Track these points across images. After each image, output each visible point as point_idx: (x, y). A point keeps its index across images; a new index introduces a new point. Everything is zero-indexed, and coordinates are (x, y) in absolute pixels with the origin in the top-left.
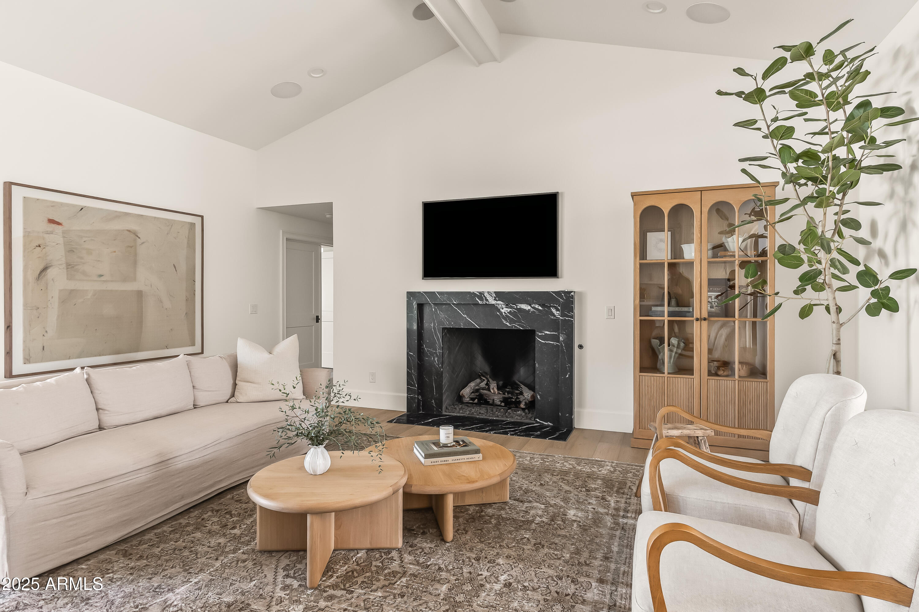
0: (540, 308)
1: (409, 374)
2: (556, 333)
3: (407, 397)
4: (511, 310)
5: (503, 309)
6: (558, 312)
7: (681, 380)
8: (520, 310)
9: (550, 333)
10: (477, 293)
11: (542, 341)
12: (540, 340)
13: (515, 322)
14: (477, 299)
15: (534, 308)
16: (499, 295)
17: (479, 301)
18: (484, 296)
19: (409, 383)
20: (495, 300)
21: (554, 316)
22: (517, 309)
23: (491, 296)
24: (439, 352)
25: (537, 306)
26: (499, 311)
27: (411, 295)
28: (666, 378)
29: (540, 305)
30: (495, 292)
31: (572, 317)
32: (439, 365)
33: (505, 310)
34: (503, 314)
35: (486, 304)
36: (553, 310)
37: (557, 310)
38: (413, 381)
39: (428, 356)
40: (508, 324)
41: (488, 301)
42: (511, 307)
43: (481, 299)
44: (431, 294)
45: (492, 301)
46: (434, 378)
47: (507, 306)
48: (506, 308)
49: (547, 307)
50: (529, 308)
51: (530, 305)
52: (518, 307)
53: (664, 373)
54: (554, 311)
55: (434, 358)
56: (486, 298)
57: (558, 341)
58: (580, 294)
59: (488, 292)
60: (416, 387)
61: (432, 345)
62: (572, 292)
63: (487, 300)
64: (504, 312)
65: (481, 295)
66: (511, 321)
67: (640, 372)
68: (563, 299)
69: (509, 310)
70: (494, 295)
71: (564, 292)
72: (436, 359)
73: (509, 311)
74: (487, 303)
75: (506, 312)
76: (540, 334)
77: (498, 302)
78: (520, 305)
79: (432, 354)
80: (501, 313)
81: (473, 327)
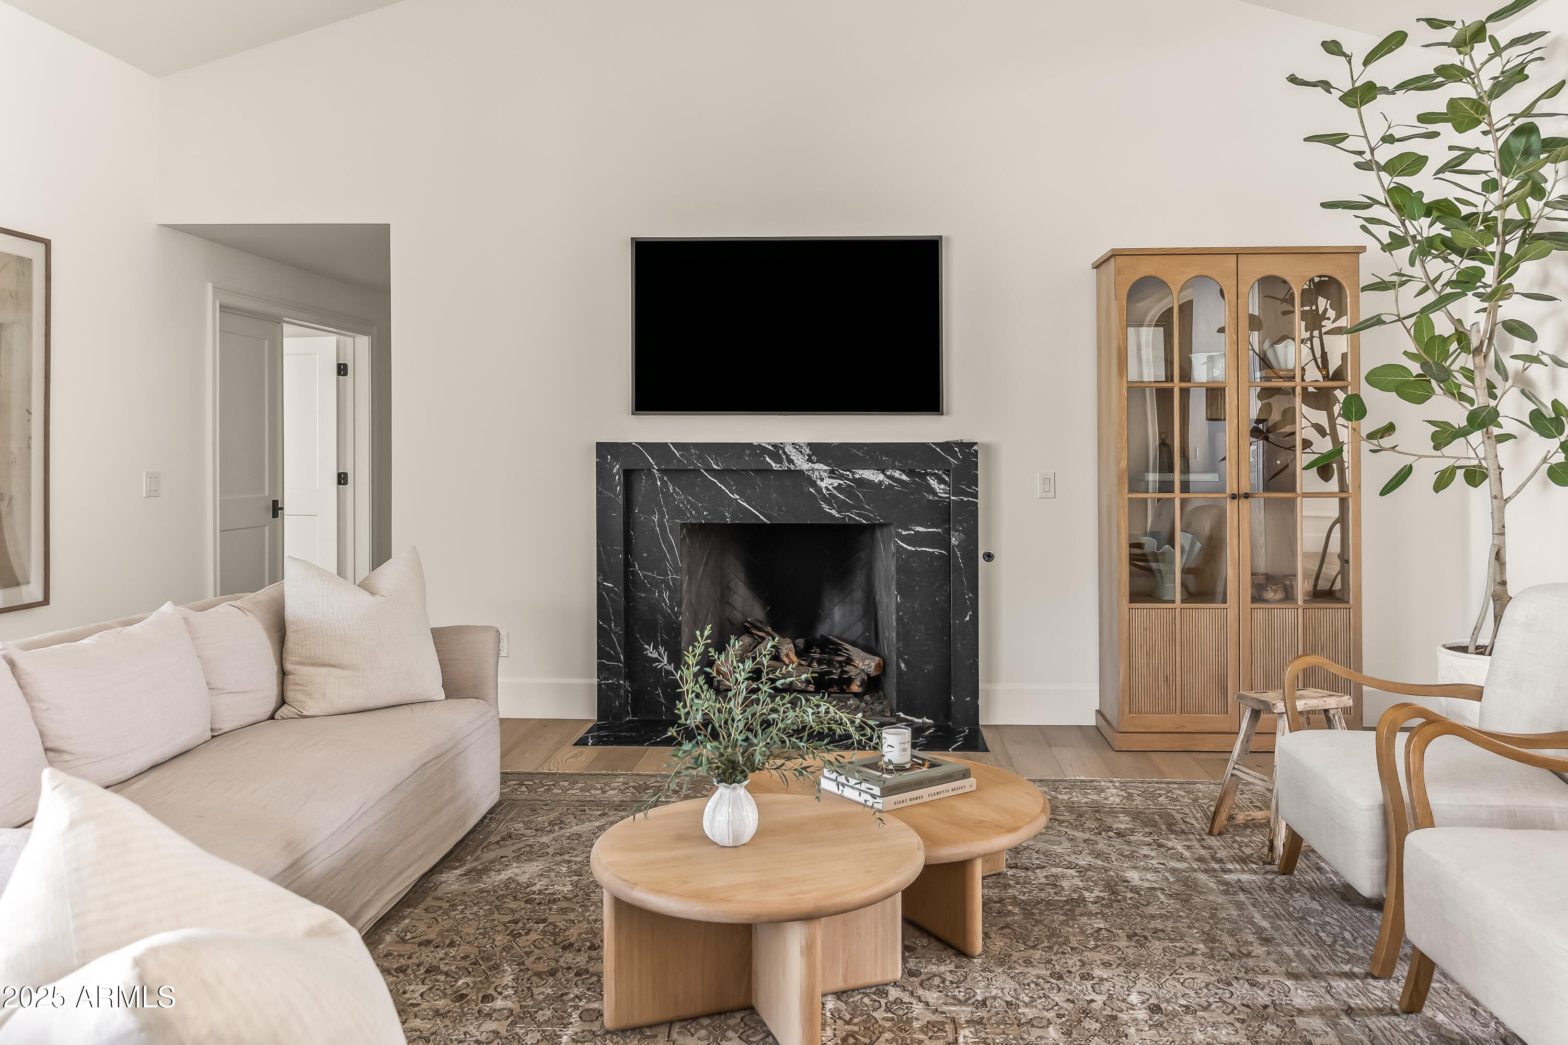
0: (904, 477)
1: (602, 633)
2: (939, 530)
3: (599, 685)
4: (841, 482)
5: (822, 480)
6: (942, 486)
7: (1204, 613)
8: (861, 482)
9: (925, 530)
10: (767, 446)
11: (909, 548)
12: (905, 546)
13: (849, 508)
14: (768, 459)
15: (890, 477)
16: (819, 451)
17: (773, 464)
18: (785, 453)
19: (601, 654)
20: (810, 460)
21: (935, 493)
22: (854, 480)
23: (801, 452)
24: (674, 580)
25: (897, 474)
26: (813, 484)
27: (604, 450)
28: (1178, 611)
29: (903, 471)
30: (809, 445)
31: (975, 496)
32: (672, 609)
33: (827, 484)
34: (824, 491)
35: (789, 470)
36: (931, 481)
37: (941, 481)
38: (614, 649)
39: (645, 589)
40: (833, 512)
41: (794, 464)
42: (841, 477)
43: (778, 460)
44: (659, 449)
45: (801, 463)
46: (662, 637)
47: (832, 474)
48: (829, 477)
49: (920, 475)
50: (881, 477)
51: (883, 472)
52: (857, 476)
53: (1173, 602)
54: (933, 483)
55: (661, 593)
56: (788, 456)
57: (947, 545)
58: (987, 447)
59: (793, 444)
60: (620, 661)
61: (657, 563)
62: (976, 443)
63: (791, 461)
64: (826, 488)
65: (777, 451)
66: (841, 507)
67: (1131, 601)
68: (957, 458)
69: (836, 482)
70: (808, 451)
71: (961, 445)
72: (666, 595)
73: (836, 485)
74: (792, 467)
75: (830, 487)
76: (904, 533)
77: (816, 466)
78: (861, 472)
79: (655, 584)
80: (819, 490)
81: (753, 521)
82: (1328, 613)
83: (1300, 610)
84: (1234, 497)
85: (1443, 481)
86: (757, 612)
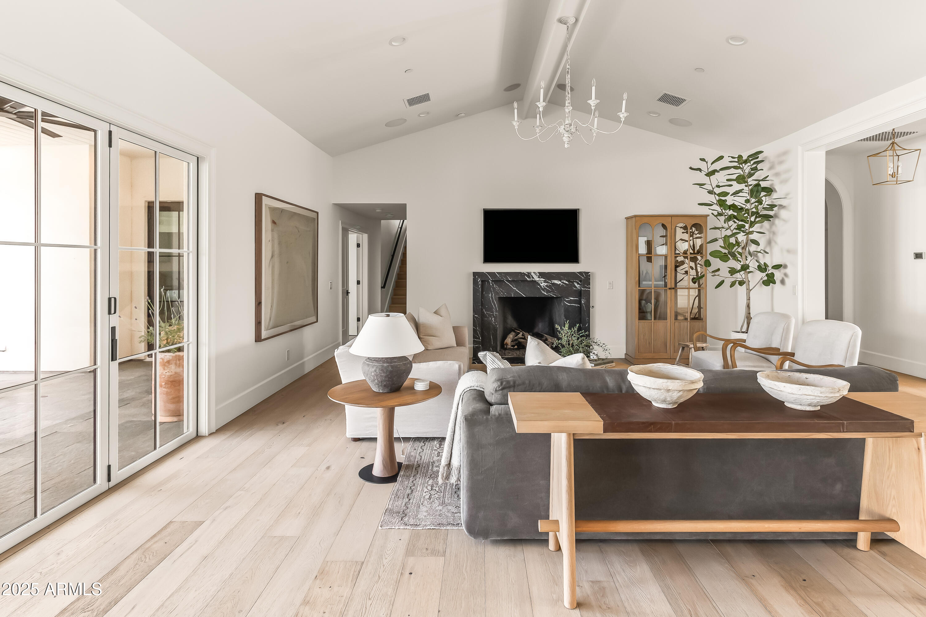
0: (567, 283)
1: (475, 331)
2: (577, 299)
3: (473, 347)
4: (548, 284)
6: (579, 285)
7: (660, 324)
8: (554, 284)
9: (573, 299)
10: (526, 273)
12: (567, 304)
13: (550, 292)
14: (526, 277)
15: (563, 283)
16: (542, 275)
17: (527, 278)
18: (531, 275)
19: (474, 337)
20: (539, 277)
21: (576, 287)
22: (552, 283)
23: (536, 275)
24: (495, 314)
25: (565, 282)
26: (539, 285)
27: (475, 274)
28: (653, 323)
29: (567, 281)
30: (539, 273)
31: (589, 288)
32: (495, 323)
33: (543, 284)
34: (542, 287)
35: (533, 280)
36: (575, 284)
37: (578, 284)
38: (478, 336)
39: (486, 317)
40: (545, 293)
41: (534, 279)
42: (548, 282)
43: (529, 277)
44: (492, 274)
45: (536, 278)
46: (492, 332)
47: (545, 282)
48: (544, 283)
49: (571, 282)
50: (560, 282)
51: (560, 281)
52: (553, 282)
53: (651, 320)
55: (491, 319)
56: (532, 276)
57: (580, 302)
58: (592, 273)
59: (534, 272)
60: (480, 339)
61: (490, 309)
62: (590, 272)
63: (533, 278)
64: (543, 286)
65: (529, 275)
66: (548, 291)
67: (639, 320)
68: (584, 277)
69: (546, 284)
70: (538, 275)
71: (585, 273)
72: (493, 319)
73: (546, 285)
74: (533, 279)
75: (544, 286)
76: (567, 300)
77: (541, 279)
79: (490, 315)
80: (541, 286)
81: (521, 296)
82: (697, 323)
83: (689, 323)
84: (670, 289)
85: (733, 284)
86: (515, 325)
